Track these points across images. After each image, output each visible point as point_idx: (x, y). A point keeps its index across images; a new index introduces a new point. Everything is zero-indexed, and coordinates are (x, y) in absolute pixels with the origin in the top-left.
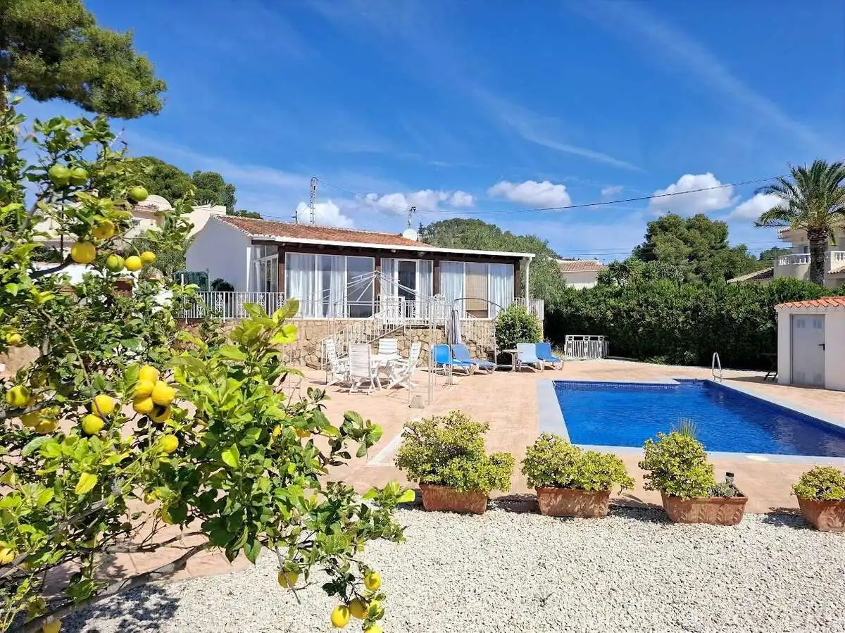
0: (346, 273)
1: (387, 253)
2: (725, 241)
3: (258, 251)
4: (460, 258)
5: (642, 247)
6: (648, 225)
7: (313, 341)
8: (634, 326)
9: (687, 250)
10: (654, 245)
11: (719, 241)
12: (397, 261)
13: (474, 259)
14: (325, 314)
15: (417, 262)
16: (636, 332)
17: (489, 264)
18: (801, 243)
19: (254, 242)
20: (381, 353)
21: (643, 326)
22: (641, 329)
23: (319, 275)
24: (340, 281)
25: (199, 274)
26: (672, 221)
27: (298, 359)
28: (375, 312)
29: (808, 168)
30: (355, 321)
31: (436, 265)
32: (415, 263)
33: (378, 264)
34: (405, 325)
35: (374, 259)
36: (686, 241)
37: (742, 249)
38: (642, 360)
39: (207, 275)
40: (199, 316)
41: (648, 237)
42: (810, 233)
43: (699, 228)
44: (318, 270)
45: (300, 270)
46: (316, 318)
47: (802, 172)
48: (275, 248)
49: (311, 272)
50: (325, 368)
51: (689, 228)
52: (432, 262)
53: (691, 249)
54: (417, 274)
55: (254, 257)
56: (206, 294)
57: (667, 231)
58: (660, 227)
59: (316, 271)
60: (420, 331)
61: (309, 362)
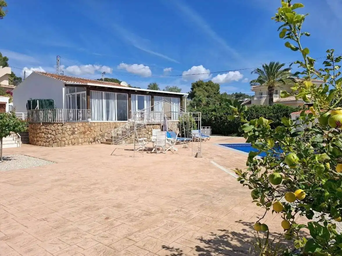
0: (116, 100)
1: (133, 92)
2: (219, 91)
3: (68, 89)
4: (161, 95)
5: (190, 93)
6: (192, 84)
7: (104, 131)
8: (223, 123)
9: (207, 94)
10: (195, 92)
11: (217, 91)
12: (137, 95)
13: (166, 95)
14: (107, 119)
15: (145, 96)
16: (224, 125)
17: (172, 98)
18: (260, 92)
19: (66, 85)
20: (154, 136)
21: (227, 122)
22: (226, 124)
23: (104, 101)
24: (114, 104)
25: (48, 100)
26: (201, 83)
27: (97, 140)
28: (129, 118)
29: (268, 65)
30: (121, 122)
31: (152, 97)
32: (144, 96)
33: (130, 97)
34: (146, 124)
35: (128, 94)
36: (206, 91)
37: (225, 94)
38: (227, 135)
39: (53, 101)
40: (49, 121)
41: (192, 89)
42: (269, 88)
43: (210, 86)
44: (104, 99)
45: (96, 99)
46: (104, 121)
47: (267, 66)
48: (85, 88)
49: (101, 100)
50: (114, 144)
51: (207, 86)
52: (151, 96)
53: (208, 94)
54: (145, 102)
55: (66, 93)
56: (53, 110)
57: (199, 87)
58: (196, 85)
59: (103, 100)
60: (151, 126)
61: (102, 142)
